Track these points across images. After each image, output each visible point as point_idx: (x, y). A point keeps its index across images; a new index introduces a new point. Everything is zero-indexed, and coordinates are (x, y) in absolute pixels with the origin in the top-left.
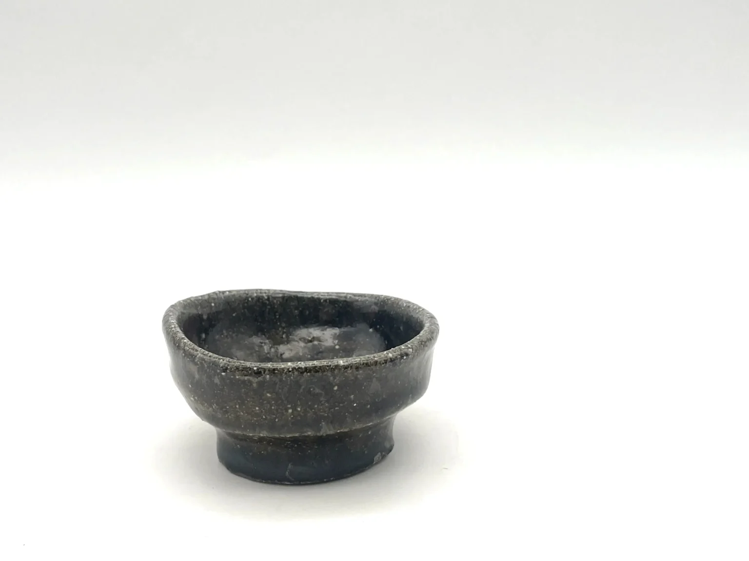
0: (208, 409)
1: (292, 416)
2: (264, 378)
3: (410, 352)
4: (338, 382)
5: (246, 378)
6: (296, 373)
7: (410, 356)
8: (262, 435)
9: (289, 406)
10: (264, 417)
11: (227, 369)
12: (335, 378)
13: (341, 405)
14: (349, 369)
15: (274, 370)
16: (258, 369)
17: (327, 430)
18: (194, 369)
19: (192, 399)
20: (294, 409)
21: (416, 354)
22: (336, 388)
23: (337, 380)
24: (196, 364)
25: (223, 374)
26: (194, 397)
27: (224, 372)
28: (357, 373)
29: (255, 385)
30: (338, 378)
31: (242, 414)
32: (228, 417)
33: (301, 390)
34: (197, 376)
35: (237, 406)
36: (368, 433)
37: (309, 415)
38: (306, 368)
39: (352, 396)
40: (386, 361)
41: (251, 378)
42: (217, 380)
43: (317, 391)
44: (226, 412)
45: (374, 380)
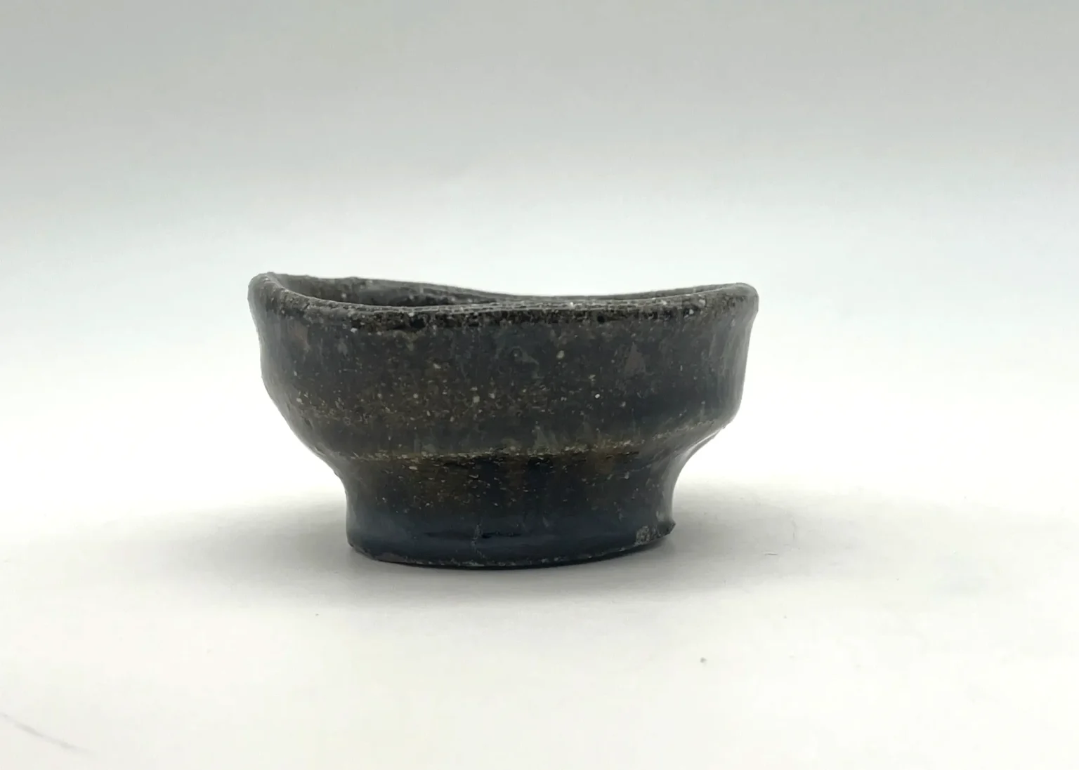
0: (327, 411)
1: (480, 411)
2: (428, 332)
3: (701, 304)
4: (565, 342)
5: (396, 333)
6: (487, 320)
7: (702, 312)
8: (424, 454)
9: (475, 389)
10: (428, 414)
11: (359, 321)
12: (558, 334)
13: (572, 392)
14: (586, 317)
15: (445, 316)
16: (416, 316)
17: (545, 445)
18: (300, 333)
19: (299, 400)
20: (484, 396)
21: (713, 312)
22: (561, 355)
23: (563, 339)
24: (305, 323)
25: (354, 330)
26: (302, 397)
27: (354, 327)
28: (600, 326)
29: (411, 347)
30: (564, 334)
31: (388, 410)
32: (364, 420)
33: (497, 357)
34: (307, 347)
35: (380, 395)
36: (624, 476)
37: (512, 408)
38: (504, 314)
39: (592, 377)
40: (655, 314)
41: (404, 334)
42: (342, 347)
43: (526, 358)
44: (360, 410)
45: (634, 347)
